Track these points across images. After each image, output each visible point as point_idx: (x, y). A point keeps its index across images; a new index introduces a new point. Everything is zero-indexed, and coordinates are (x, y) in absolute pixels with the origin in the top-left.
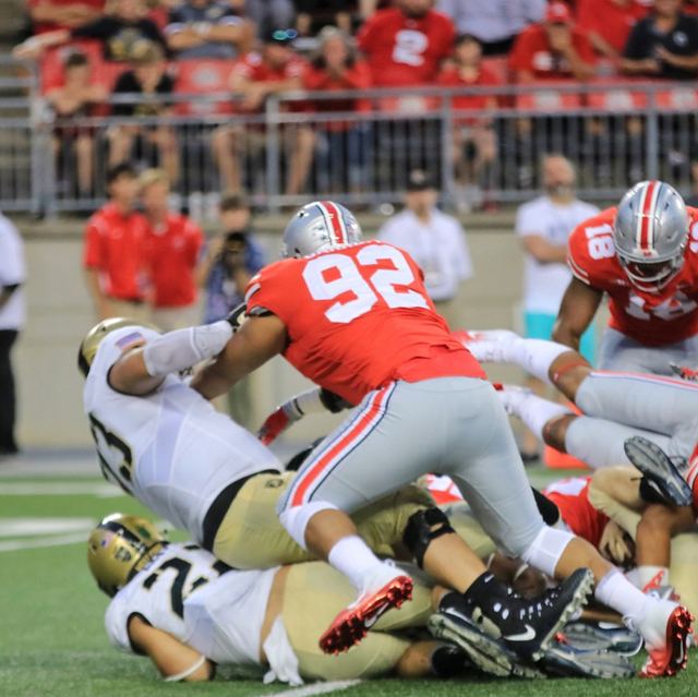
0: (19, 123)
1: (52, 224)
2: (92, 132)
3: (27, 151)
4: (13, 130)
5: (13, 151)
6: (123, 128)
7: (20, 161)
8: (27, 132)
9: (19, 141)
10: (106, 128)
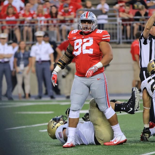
0: (114, 23)
1: (122, 45)
2: (130, 25)
3: (116, 29)
4: (113, 24)
5: (113, 29)
6: (137, 24)
7: (115, 31)
8: (116, 25)
9: (114, 27)
10: (133, 24)
